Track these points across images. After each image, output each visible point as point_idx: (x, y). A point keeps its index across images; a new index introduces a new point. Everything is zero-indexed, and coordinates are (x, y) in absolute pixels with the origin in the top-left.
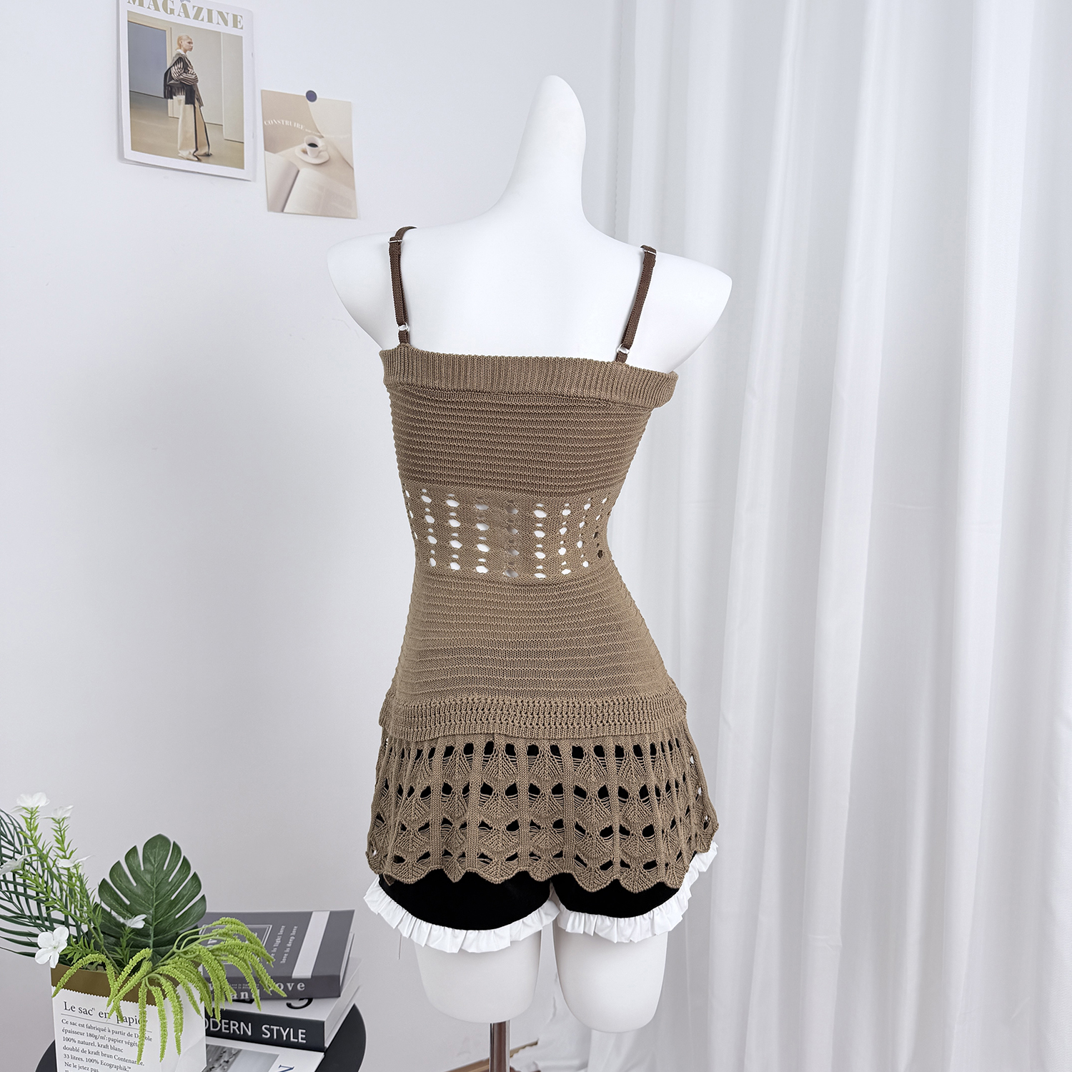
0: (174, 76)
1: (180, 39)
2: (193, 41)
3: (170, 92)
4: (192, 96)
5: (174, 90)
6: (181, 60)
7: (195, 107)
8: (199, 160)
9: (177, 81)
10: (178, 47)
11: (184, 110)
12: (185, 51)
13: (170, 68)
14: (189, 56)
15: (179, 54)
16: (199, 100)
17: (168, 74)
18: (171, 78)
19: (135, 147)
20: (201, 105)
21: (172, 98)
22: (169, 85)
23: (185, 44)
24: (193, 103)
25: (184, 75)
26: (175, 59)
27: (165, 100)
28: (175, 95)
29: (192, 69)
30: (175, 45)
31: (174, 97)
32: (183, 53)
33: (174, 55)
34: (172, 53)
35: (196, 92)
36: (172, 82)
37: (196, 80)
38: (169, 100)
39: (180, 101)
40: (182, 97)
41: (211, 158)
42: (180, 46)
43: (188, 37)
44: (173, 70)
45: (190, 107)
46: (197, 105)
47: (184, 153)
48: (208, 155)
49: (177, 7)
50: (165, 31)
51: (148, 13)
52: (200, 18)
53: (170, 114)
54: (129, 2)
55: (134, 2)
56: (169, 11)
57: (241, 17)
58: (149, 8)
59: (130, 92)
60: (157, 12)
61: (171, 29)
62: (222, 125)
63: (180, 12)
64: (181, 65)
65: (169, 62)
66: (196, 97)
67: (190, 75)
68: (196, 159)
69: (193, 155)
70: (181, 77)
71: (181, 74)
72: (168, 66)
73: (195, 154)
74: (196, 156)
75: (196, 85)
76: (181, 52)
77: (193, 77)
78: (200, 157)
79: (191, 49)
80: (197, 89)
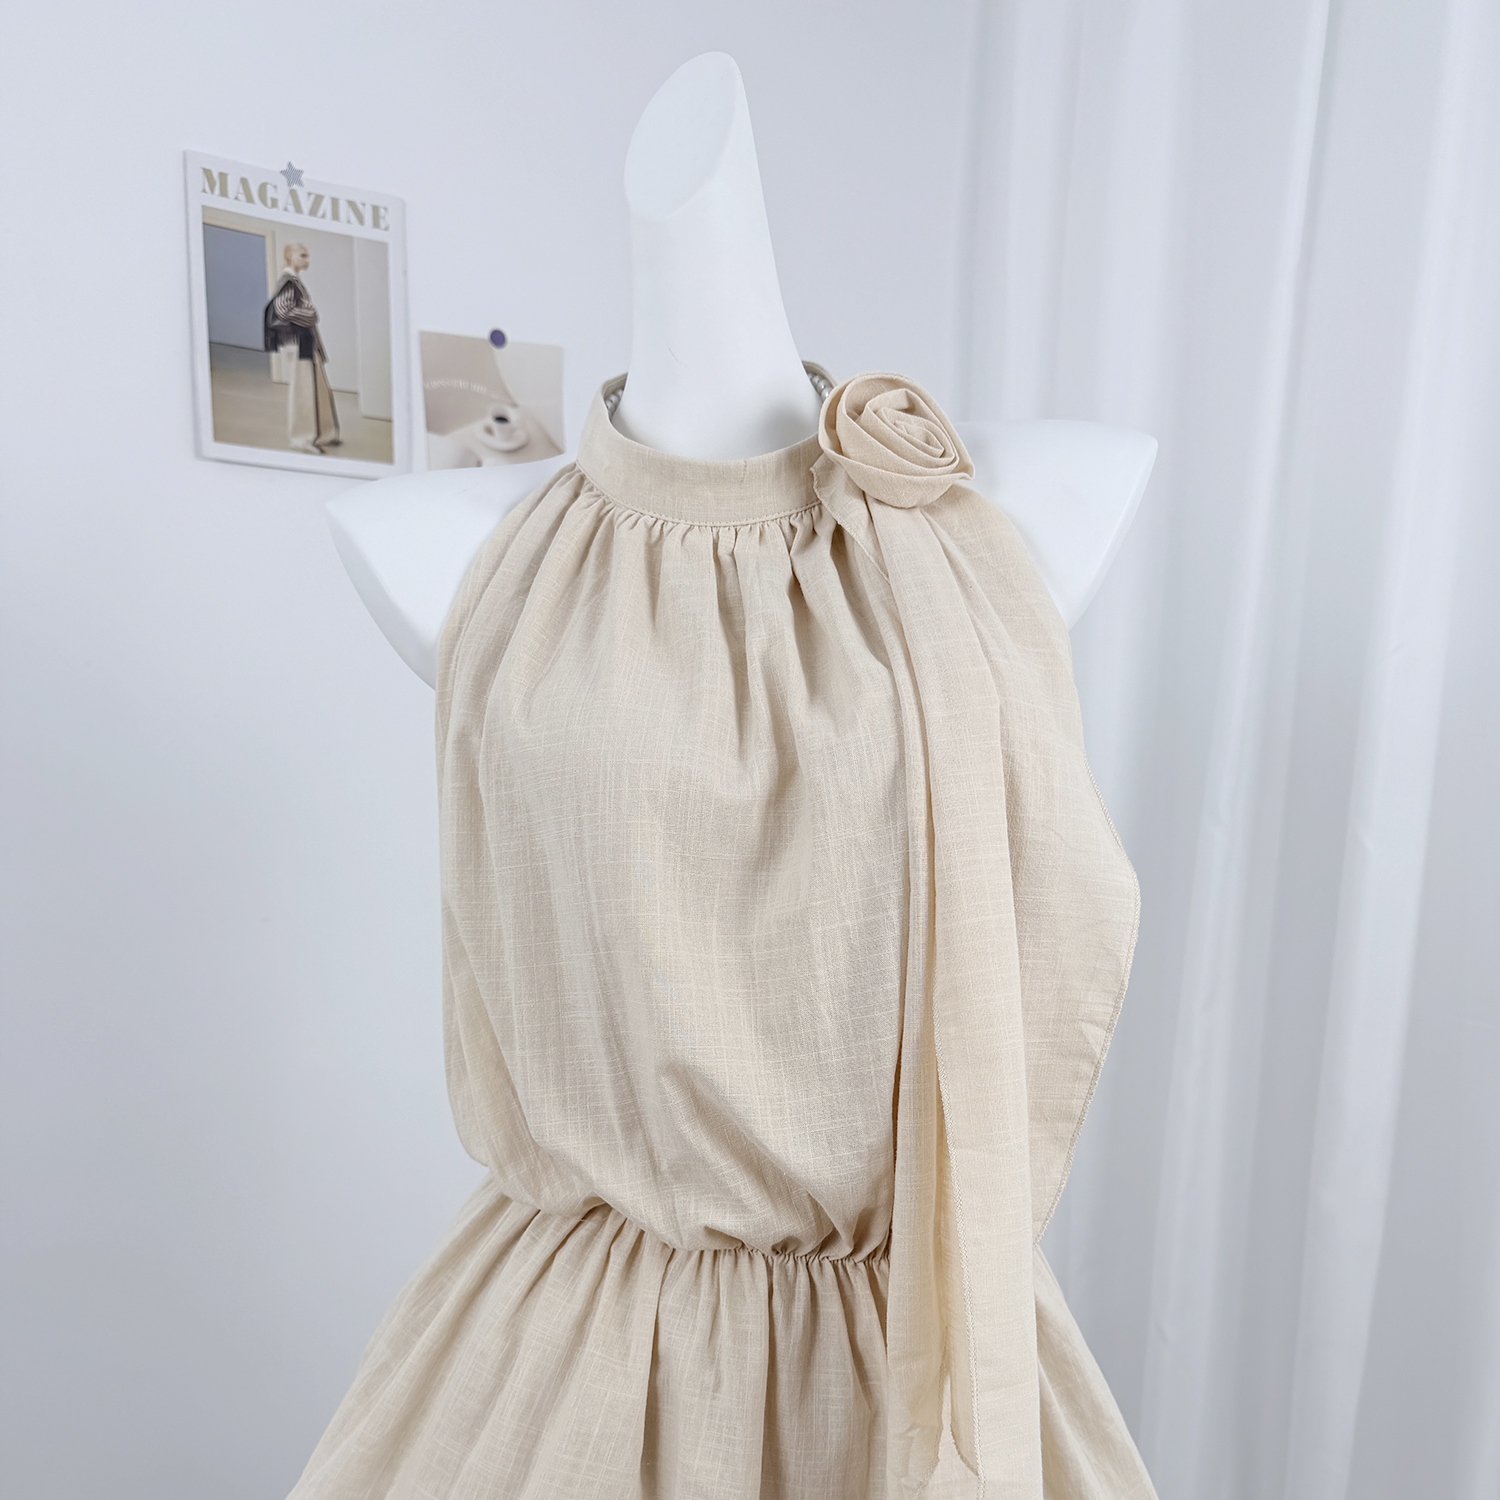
0: (280, 312)
1: (288, 249)
2: (310, 252)
3: (273, 340)
4: (309, 346)
5: (280, 336)
6: (290, 285)
7: (314, 365)
8: (322, 452)
9: (285, 320)
10: (284, 262)
11: (298, 370)
12: (297, 269)
13: (272, 301)
14: (305, 279)
15: (287, 275)
16: (321, 351)
17: (269, 309)
18: (275, 316)
19: (221, 434)
20: (323, 358)
21: (276, 349)
22: (272, 329)
23: (296, 257)
24: (312, 358)
25: (297, 311)
26: (282, 284)
27: (265, 354)
28: (282, 344)
29: (308, 298)
30: (281, 260)
31: (280, 348)
32: (293, 273)
33: (279, 275)
34: (275, 273)
35: (316, 338)
36: (277, 323)
37: (315, 318)
38: (274, 355)
39: (290, 355)
40: (291, 349)
41: (340, 449)
42: (289, 261)
43: (301, 247)
44: (279, 303)
45: (306, 364)
46: (317, 359)
47: (299, 441)
48: (336, 443)
49: (282, 195)
50: (263, 237)
51: (235, 207)
52: (320, 213)
53: (275, 377)
54: (204, 191)
55: (212, 190)
56: (269, 202)
57: (386, 209)
58: (236, 198)
59: (211, 343)
60: (250, 205)
61: (273, 233)
62: (356, 393)
63: (287, 203)
64: (290, 294)
65: (272, 290)
66: (316, 347)
67: (305, 311)
68: (316, 450)
69: (315, 444)
70: (292, 314)
71: (290, 310)
72: (270, 296)
73: (317, 442)
74: (318, 447)
75: (315, 326)
76: (290, 271)
77: (310, 313)
78: (324, 448)
79: (306, 266)
80: (317, 333)
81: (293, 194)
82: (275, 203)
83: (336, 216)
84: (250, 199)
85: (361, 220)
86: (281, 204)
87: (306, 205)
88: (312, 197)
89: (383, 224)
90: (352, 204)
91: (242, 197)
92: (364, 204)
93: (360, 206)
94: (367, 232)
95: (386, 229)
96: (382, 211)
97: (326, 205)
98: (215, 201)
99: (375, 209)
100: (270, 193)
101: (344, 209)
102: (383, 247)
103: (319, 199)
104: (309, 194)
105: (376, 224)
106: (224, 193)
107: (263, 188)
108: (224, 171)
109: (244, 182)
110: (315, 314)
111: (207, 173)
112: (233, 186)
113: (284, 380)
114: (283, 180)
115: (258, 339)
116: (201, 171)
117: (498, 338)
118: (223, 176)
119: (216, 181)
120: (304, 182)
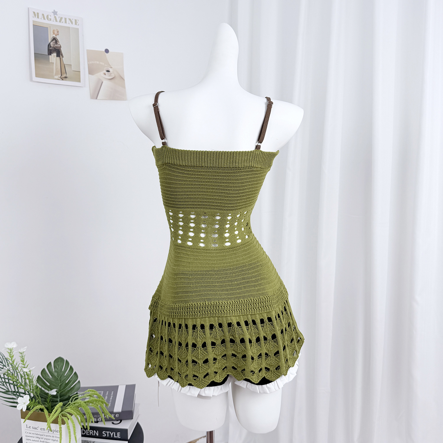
0: (52, 45)
1: (54, 31)
2: (59, 31)
3: (50, 53)
4: (59, 53)
5: (52, 52)
6: (54, 39)
7: (60, 58)
8: (62, 80)
9: (53, 48)
10: (53, 34)
11: (56, 60)
12: (56, 35)
14: (58, 38)
15: (54, 37)
16: (62, 55)
17: (49, 45)
18: (51, 47)
19: (37, 75)
20: (63, 57)
21: (51, 55)
22: (50, 50)
23: (56, 32)
24: (59, 56)
25: (56, 45)
26: (52, 39)
27: (48, 56)
28: (52, 53)
29: (59, 42)
31: (52, 54)
32: (55, 36)
33: (51, 37)
35: (61, 52)
36: (51, 48)
37: (60, 47)
38: (50, 56)
39: (54, 56)
40: (55, 54)
41: (67, 79)
42: (54, 33)
43: (57, 30)
44: (51, 43)
45: (58, 58)
46: (61, 57)
47: (56, 77)
48: (66, 77)
49: (52, 17)
50: (48, 28)
51: (41, 21)
52: (62, 22)
53: (50, 61)
54: (33, 17)
55: (35, 17)
56: (49, 20)
57: (78, 20)
58: (41, 19)
59: (35, 53)
60: (44, 20)
61: (50, 27)
62: (71, 65)
63: (54, 20)
64: (54, 41)
65: (50, 41)
66: (61, 54)
67: (58, 45)
68: (61, 79)
69: (60, 78)
70: (55, 46)
71: (54, 45)
72: (49, 42)
73: (61, 77)
74: (61, 78)
75: (60, 49)
76: (54, 36)
77: (59, 46)
78: (63, 78)
79: (58, 35)
80: (61, 50)
81: (55, 17)
82: (50, 20)
83: (66, 22)
84: (44, 19)
85: (72, 23)
86: (52, 20)
87: (58, 20)
88: (60, 18)
89: (77, 24)
90: (70, 19)
91: (42, 18)
92: (73, 19)
93: (72, 20)
94: (74, 26)
95: (78, 25)
96: (77, 21)
97: (63, 20)
98: (36, 19)
99: (76, 20)
100: (49, 17)
101: (68, 21)
102: (78, 29)
103: (61, 18)
104: (59, 17)
105: (76, 24)
106: (38, 17)
107: (47, 16)
108: (38, 12)
109: (43, 15)
110: (61, 46)
111: (34, 13)
112: (40, 16)
113: (53, 62)
114: (53, 14)
115: (46, 52)
116: (33, 12)
117: (107, 51)
118: (38, 14)
119: (36, 15)
120: (58, 15)
